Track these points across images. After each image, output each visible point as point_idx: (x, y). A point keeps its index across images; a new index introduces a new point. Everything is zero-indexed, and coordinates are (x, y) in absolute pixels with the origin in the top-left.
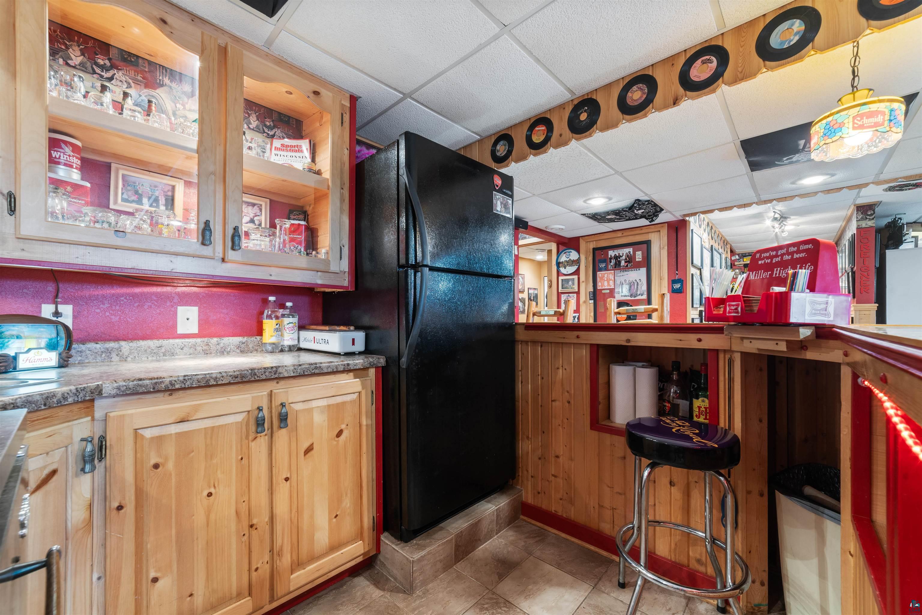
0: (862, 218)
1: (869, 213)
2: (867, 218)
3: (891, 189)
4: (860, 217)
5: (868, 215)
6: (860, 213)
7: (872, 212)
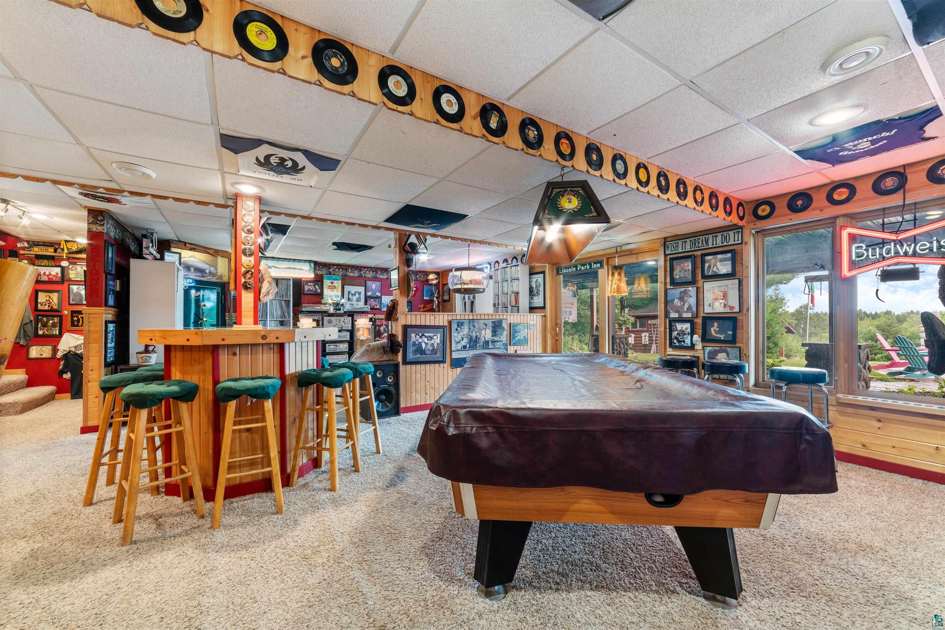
0: (93, 221)
1: (100, 219)
2: (97, 223)
3: (86, 195)
4: (91, 220)
5: (98, 220)
6: (91, 216)
7: (102, 218)
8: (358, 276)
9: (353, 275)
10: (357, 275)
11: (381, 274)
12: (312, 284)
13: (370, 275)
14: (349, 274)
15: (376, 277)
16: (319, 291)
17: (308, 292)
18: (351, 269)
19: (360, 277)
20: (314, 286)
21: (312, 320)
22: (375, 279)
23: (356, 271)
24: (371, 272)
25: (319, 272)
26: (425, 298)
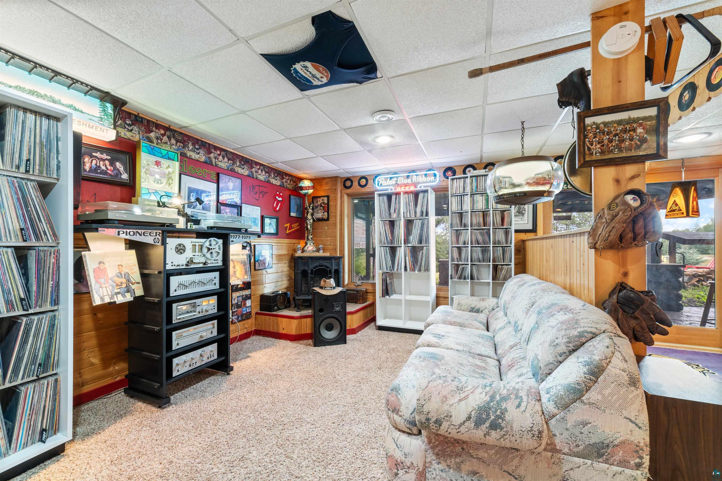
8: (205, 162)
9: (197, 157)
10: (203, 159)
11: (239, 167)
12: (105, 156)
13: (224, 164)
14: (189, 154)
15: (233, 170)
16: (125, 176)
17: (93, 175)
18: (194, 145)
19: (208, 163)
20: (112, 163)
21: (122, 246)
22: (232, 173)
23: (201, 151)
24: (226, 159)
25: (125, 134)
26: (293, 214)
